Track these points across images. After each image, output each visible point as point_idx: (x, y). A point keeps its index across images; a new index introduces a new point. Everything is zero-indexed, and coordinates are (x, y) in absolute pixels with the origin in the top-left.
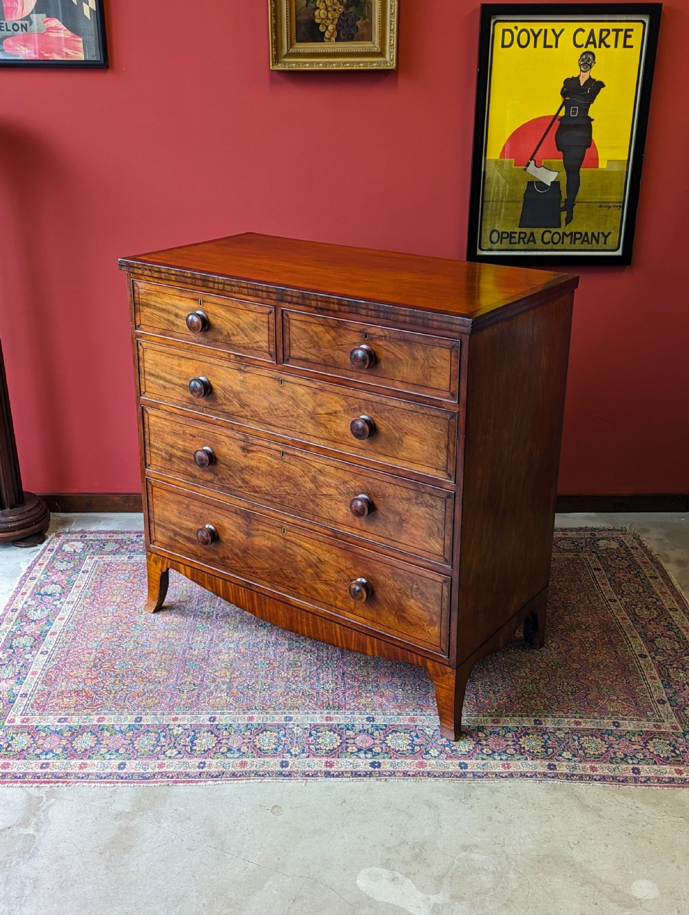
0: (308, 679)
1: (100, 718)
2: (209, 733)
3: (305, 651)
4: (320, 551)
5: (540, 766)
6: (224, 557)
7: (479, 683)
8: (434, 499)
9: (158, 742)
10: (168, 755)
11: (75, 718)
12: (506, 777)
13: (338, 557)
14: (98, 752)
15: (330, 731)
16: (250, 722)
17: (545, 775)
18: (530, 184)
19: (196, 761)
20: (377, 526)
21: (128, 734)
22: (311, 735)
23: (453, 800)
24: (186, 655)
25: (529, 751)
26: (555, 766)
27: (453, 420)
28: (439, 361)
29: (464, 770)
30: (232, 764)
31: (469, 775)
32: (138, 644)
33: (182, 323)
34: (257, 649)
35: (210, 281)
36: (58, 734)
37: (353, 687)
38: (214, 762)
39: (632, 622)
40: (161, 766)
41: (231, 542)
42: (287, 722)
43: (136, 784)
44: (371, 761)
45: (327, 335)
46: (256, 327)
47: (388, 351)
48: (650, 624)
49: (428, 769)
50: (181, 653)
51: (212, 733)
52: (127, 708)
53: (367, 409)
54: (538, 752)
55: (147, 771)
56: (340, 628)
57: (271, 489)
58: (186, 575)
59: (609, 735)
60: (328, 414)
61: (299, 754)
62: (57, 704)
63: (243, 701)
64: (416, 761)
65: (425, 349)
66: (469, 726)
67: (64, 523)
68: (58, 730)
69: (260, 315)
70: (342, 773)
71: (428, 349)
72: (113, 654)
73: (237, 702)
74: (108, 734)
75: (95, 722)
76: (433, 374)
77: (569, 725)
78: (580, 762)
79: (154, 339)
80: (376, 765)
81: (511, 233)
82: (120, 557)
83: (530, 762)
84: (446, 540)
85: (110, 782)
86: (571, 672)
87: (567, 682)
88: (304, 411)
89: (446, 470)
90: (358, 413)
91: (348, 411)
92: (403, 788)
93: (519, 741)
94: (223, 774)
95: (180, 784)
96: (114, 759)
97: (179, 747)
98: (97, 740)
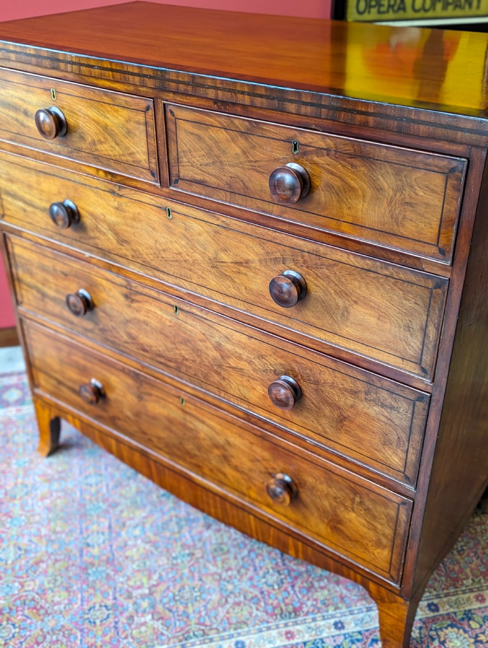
4: (227, 431)
6: (115, 417)
8: (395, 399)
13: (251, 443)
20: (306, 417)
27: (440, 291)
28: (422, 194)
33: (32, 124)
41: (121, 403)
45: (233, 145)
46: (129, 132)
47: (331, 173)
53: (295, 262)
56: (255, 521)
57: (164, 351)
58: (75, 426)
60: (236, 263)
65: (397, 174)
69: (135, 113)
71: (405, 173)
76: (409, 215)
79: (3, 146)
84: (409, 455)
88: (202, 256)
89: (419, 362)
90: (281, 266)
91: (266, 262)
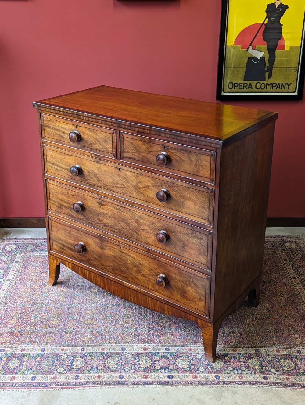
0: (134, 325)
1: (23, 349)
2: (81, 358)
3: (132, 308)
4: (140, 259)
5: (259, 377)
6: (89, 259)
7: (225, 327)
8: (202, 235)
9: (53, 363)
10: (59, 372)
11: (9, 349)
12: (241, 384)
13: (150, 262)
14: (21, 369)
15: (146, 356)
16: (103, 351)
17: (262, 383)
19: (73, 375)
21: (37, 359)
22: (135, 359)
23: (213, 399)
24: (69, 311)
25: (252, 368)
26: (267, 377)
27: (212, 194)
28: (204, 162)
29: (218, 380)
30: (93, 376)
31: (221, 383)
32: (44, 304)
33: (67, 137)
34: (107, 307)
35: (81, 116)
37: (158, 330)
38: (83, 375)
40: (54, 378)
41: (93, 252)
42: (123, 351)
43: (41, 390)
44: (168, 375)
45: (144, 146)
46: (106, 141)
47: (176, 155)
49: (199, 379)
50: (67, 310)
51: (82, 358)
52: (37, 343)
53: (165, 186)
54: (257, 369)
55: (47, 381)
56: (151, 300)
57: (114, 225)
58: (69, 268)
59: (295, 358)
60: (144, 187)
61: (129, 370)
63: (99, 338)
64: (192, 375)
65: (196, 156)
66: (220, 353)
67: (7, 233)
69: (108, 134)
70: (153, 382)
71: (199, 156)
72: (30, 310)
73: (96, 339)
74: (27, 359)
75: (20, 352)
76: (201, 169)
77: (274, 352)
78: (281, 375)
79: (51, 144)
80: (171, 377)
81: (240, 84)
82: (35, 254)
83: (253, 375)
84: (208, 257)
85: (27, 388)
86: (273, 320)
87: (272, 327)
88: (131, 185)
89: (208, 220)
90: (160, 187)
91: (155, 186)
92: (185, 391)
93: (247, 362)
94: (88, 383)
95: (65, 389)
96: (29, 374)
97: (65, 366)
98: (21, 363)
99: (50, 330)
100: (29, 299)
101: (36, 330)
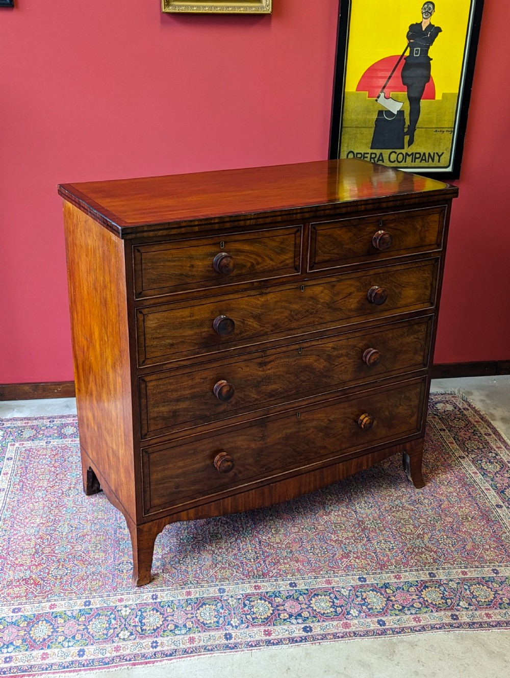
0: (230, 550)
1: (52, 605)
2: (155, 612)
3: (222, 523)
5: (444, 617)
7: (375, 542)
9: (109, 624)
10: (122, 637)
11: (28, 607)
12: (420, 631)
14: (56, 640)
15: (261, 599)
16: (189, 597)
17: (451, 625)
18: (380, 113)
19: (148, 641)
21: (80, 620)
22: (245, 605)
23: (382, 658)
25: (432, 603)
26: (457, 616)
29: (383, 627)
30: (181, 641)
31: (388, 632)
32: (72, 527)
36: (15, 624)
38: (165, 640)
39: (483, 475)
40: (117, 649)
42: (222, 594)
43: (97, 671)
44: (303, 626)
48: (497, 477)
49: (353, 629)
50: (113, 532)
51: (157, 611)
52: (75, 592)
54: (439, 604)
55: (106, 656)
59: (492, 582)
61: (239, 625)
62: (8, 594)
63: (178, 576)
64: (342, 622)
66: (377, 584)
68: (14, 620)
70: (281, 641)
72: (51, 539)
73: (173, 578)
74: (62, 621)
75: (48, 610)
77: (458, 575)
78: (476, 610)
80: (308, 629)
81: (365, 153)
82: (39, 443)
83: (435, 614)
85: (74, 671)
86: (447, 525)
87: (446, 535)
92: (336, 650)
93: (422, 594)
94: (176, 652)
95: (139, 666)
96: (72, 646)
97: (130, 628)
98: (53, 628)
99: (92, 569)
100: (44, 519)
101: (69, 571)
